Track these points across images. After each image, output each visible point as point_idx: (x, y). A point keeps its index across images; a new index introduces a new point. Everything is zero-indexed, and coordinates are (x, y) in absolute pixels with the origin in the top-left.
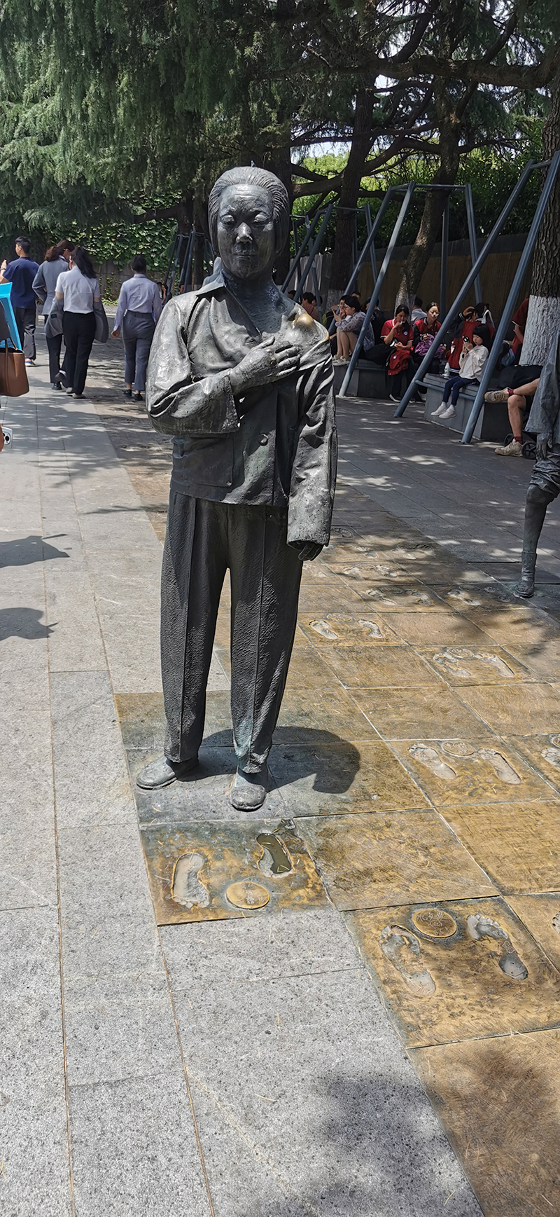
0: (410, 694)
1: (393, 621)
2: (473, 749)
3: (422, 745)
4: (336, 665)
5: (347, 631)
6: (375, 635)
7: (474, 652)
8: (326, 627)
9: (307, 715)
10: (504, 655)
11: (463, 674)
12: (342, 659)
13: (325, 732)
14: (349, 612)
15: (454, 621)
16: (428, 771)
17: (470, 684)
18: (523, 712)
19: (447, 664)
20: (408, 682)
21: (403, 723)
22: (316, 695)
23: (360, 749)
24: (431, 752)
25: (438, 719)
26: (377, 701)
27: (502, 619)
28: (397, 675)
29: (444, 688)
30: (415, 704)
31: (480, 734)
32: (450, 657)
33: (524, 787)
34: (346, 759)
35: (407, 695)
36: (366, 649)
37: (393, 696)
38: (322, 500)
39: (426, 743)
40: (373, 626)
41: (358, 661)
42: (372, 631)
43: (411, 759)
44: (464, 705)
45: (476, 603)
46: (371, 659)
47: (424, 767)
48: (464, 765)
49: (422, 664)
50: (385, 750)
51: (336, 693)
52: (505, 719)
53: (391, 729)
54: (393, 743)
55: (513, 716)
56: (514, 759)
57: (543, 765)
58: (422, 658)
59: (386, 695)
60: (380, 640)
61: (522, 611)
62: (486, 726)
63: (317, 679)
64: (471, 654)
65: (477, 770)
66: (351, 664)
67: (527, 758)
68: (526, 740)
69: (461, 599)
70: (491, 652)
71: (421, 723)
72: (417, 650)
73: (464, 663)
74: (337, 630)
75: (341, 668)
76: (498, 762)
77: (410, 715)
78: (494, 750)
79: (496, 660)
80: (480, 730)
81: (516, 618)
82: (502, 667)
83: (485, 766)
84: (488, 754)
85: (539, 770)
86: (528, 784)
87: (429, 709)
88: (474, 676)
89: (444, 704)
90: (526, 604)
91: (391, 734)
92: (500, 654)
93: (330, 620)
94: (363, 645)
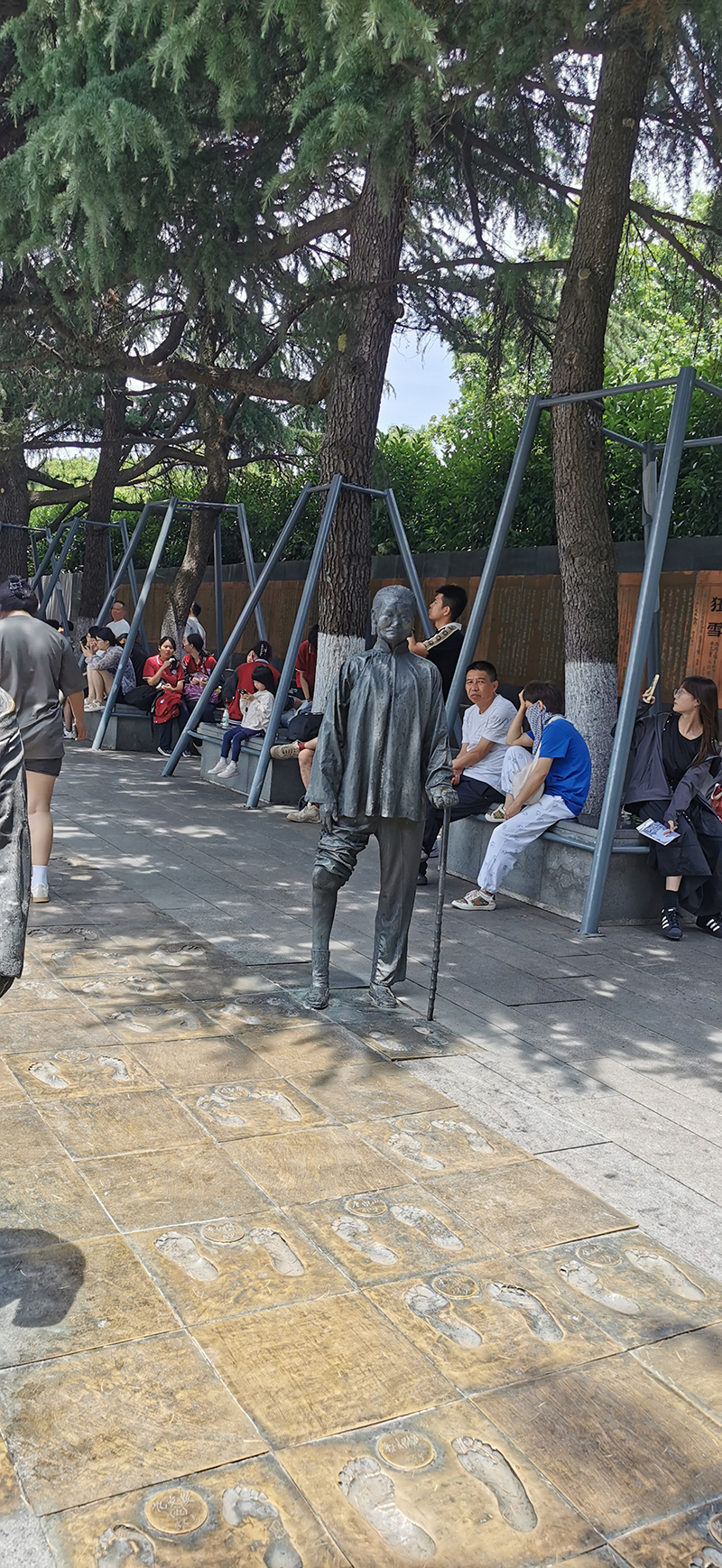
0: (162, 1159)
1: (145, 1054)
2: (242, 1231)
3: (175, 1234)
4: (63, 1126)
5: (82, 1075)
6: (120, 1078)
7: (251, 1089)
8: (53, 1070)
9: (13, 1208)
10: (289, 1090)
11: (235, 1122)
12: (73, 1117)
13: (39, 1232)
14: (86, 1047)
15: (218, 1046)
16: (180, 1273)
17: (244, 1136)
18: (310, 1169)
19: (215, 1109)
20: (161, 1141)
21: (150, 1203)
22: (30, 1176)
23: (87, 1251)
24: (186, 1242)
25: (197, 1192)
26: (116, 1174)
27: (283, 1040)
28: (146, 1132)
29: (209, 1145)
30: (169, 1173)
31: (253, 1206)
32: (219, 1100)
33: (308, 1279)
34: (65, 1270)
35: (158, 1161)
36: (106, 1099)
37: (139, 1163)
39: (179, 1229)
40: (120, 1068)
41: (94, 1117)
42: (116, 1071)
43: (157, 1257)
44: (234, 1168)
45: (252, 1020)
46: (111, 1113)
47: (174, 1267)
48: (231, 1258)
49: (181, 1114)
50: (122, 1248)
51: (58, 1170)
52: (287, 1181)
53: (134, 1215)
54: (133, 1237)
55: (298, 1177)
56: (297, 1239)
57: (334, 1243)
58: (182, 1104)
59: (129, 1164)
60: (127, 1084)
61: (307, 1027)
62: (261, 1195)
63: (33, 1152)
64: (247, 1092)
65: (246, 1263)
66: (84, 1123)
67: (313, 1235)
68: (312, 1209)
69: (231, 1017)
70: (272, 1088)
71: (175, 1200)
72: (176, 1094)
73: (237, 1106)
74: (68, 1074)
75: (68, 1131)
76: (276, 1246)
77: (161, 1190)
78: (271, 1228)
79: (278, 1099)
80: (253, 1203)
81: (300, 1036)
82: (286, 1107)
83: (258, 1254)
84: (264, 1236)
85: (328, 1251)
86: (314, 1274)
87: (187, 1179)
88: (249, 1124)
89: (207, 1169)
90: (315, 1017)
91: (134, 1222)
92: (283, 1089)
93: (58, 1061)
94: (102, 1093)
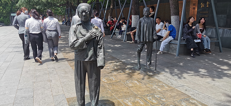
1: (116, 77)
2: (135, 99)
3: (125, 100)
4: (107, 87)
5: (109, 80)
6: (114, 80)
7: (132, 81)
8: (104, 79)
9: (104, 97)
10: (137, 80)
11: (131, 85)
12: (108, 85)
13: (107, 100)
14: (108, 76)
15: (126, 75)
17: (132, 87)
18: (142, 91)
19: (128, 84)
20: (121, 88)
21: (121, 96)
22: (105, 93)
23: (114, 102)
24: (127, 101)
25: (128, 94)
26: (116, 92)
27: (135, 74)
28: (119, 87)
29: (128, 88)
30: (123, 92)
31: (135, 96)
32: (128, 82)
34: (112, 105)
35: (121, 91)
36: (112, 83)
37: (119, 91)
38: (103, 58)
39: (126, 99)
40: (113, 78)
41: (111, 85)
42: (113, 79)
43: (124, 103)
44: (132, 91)
45: (130, 71)
46: (114, 85)
47: (126, 104)
48: (133, 102)
49: (123, 84)
50: (119, 102)
51: (108, 92)
52: (139, 93)
53: (119, 97)
54: (120, 100)
55: (141, 92)
56: (142, 100)
57: (147, 100)
58: (123, 83)
59: (118, 91)
60: (115, 81)
61: (139, 72)
62: (136, 94)
63: (104, 90)
64: (131, 81)
65: (136, 103)
66: (110, 86)
67: (144, 99)
68: (144, 96)
69: (127, 71)
70: (135, 80)
71: (125, 95)
72: (122, 82)
73: (130, 83)
74: (107, 80)
75: (108, 87)
76: (139, 101)
77: (122, 94)
78: (138, 99)
79: (136, 82)
81: (138, 73)
82: (137, 83)
83: (137, 102)
84: (137, 100)
85: (147, 101)
86: (145, 104)
87: (126, 93)
88: (133, 85)
89: (128, 91)
90: (139, 70)
91: (120, 98)
92: (136, 80)
93: (105, 78)
94: (112, 82)
